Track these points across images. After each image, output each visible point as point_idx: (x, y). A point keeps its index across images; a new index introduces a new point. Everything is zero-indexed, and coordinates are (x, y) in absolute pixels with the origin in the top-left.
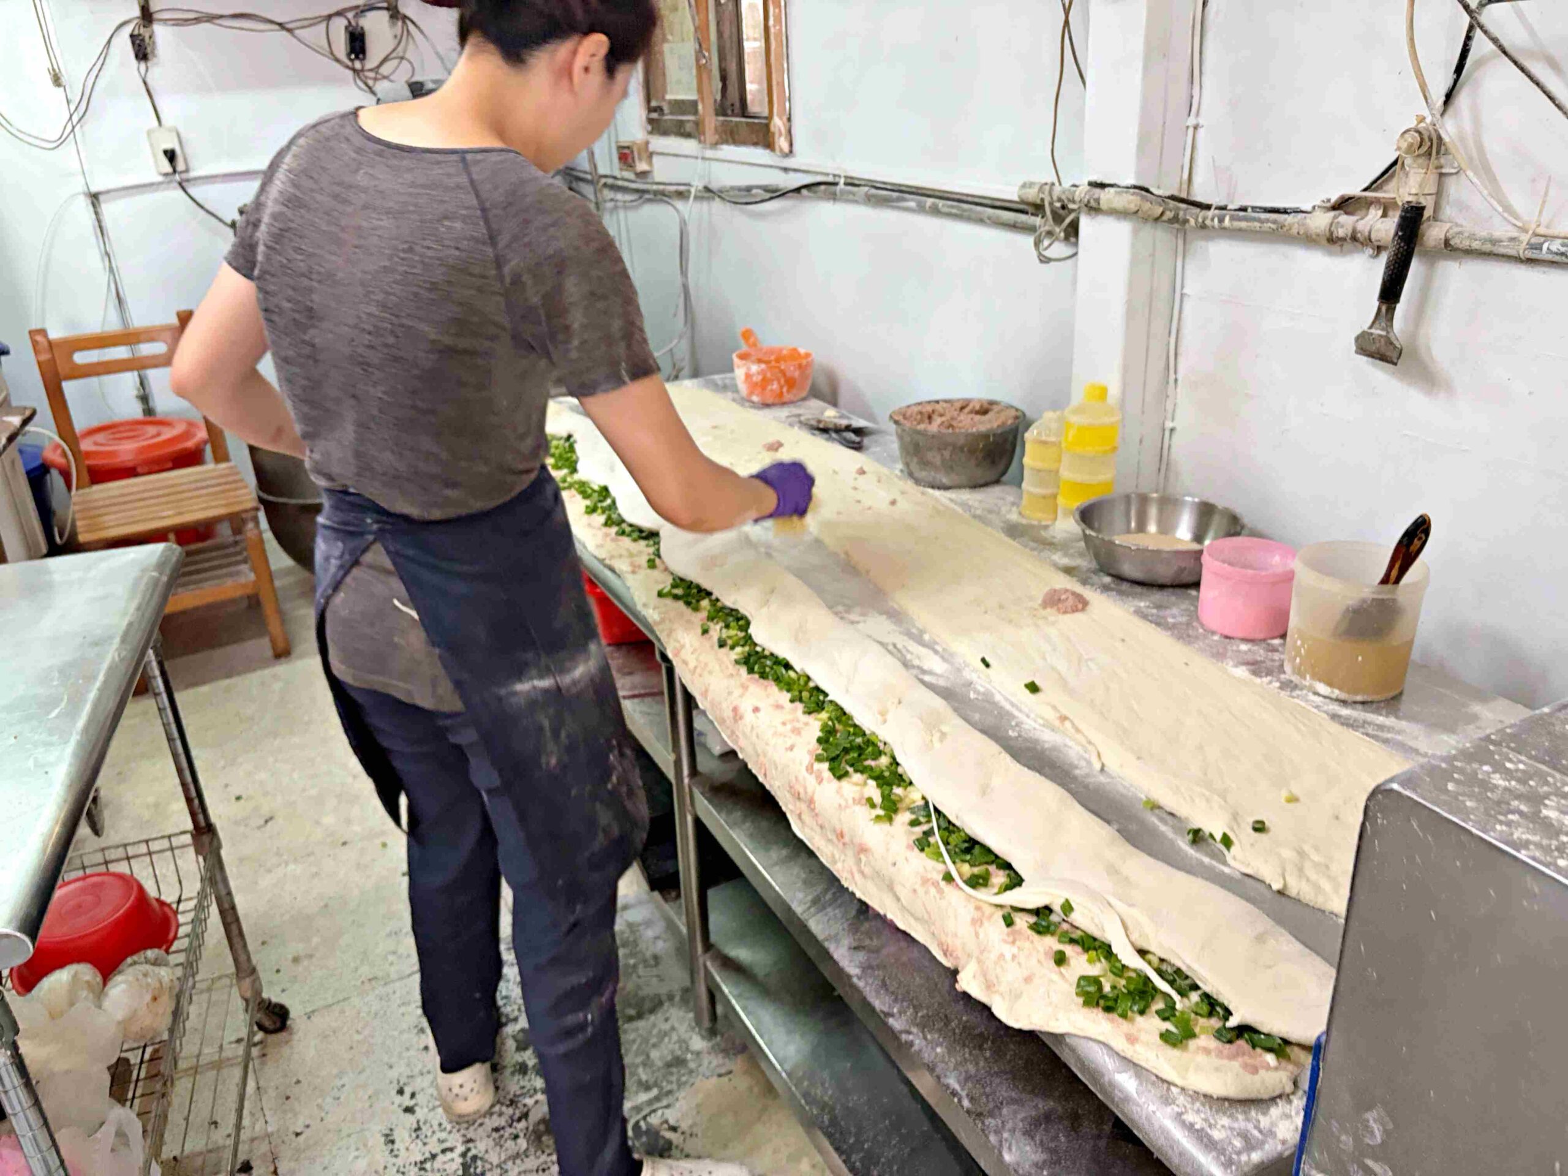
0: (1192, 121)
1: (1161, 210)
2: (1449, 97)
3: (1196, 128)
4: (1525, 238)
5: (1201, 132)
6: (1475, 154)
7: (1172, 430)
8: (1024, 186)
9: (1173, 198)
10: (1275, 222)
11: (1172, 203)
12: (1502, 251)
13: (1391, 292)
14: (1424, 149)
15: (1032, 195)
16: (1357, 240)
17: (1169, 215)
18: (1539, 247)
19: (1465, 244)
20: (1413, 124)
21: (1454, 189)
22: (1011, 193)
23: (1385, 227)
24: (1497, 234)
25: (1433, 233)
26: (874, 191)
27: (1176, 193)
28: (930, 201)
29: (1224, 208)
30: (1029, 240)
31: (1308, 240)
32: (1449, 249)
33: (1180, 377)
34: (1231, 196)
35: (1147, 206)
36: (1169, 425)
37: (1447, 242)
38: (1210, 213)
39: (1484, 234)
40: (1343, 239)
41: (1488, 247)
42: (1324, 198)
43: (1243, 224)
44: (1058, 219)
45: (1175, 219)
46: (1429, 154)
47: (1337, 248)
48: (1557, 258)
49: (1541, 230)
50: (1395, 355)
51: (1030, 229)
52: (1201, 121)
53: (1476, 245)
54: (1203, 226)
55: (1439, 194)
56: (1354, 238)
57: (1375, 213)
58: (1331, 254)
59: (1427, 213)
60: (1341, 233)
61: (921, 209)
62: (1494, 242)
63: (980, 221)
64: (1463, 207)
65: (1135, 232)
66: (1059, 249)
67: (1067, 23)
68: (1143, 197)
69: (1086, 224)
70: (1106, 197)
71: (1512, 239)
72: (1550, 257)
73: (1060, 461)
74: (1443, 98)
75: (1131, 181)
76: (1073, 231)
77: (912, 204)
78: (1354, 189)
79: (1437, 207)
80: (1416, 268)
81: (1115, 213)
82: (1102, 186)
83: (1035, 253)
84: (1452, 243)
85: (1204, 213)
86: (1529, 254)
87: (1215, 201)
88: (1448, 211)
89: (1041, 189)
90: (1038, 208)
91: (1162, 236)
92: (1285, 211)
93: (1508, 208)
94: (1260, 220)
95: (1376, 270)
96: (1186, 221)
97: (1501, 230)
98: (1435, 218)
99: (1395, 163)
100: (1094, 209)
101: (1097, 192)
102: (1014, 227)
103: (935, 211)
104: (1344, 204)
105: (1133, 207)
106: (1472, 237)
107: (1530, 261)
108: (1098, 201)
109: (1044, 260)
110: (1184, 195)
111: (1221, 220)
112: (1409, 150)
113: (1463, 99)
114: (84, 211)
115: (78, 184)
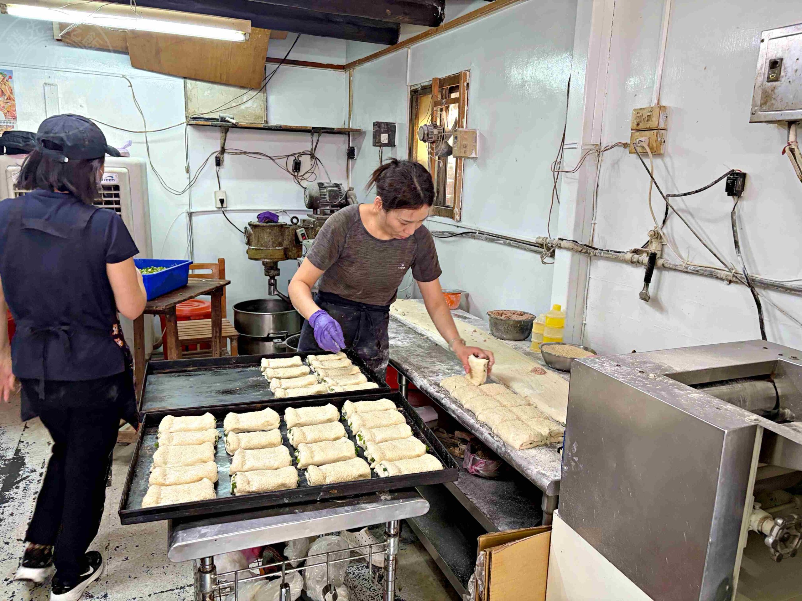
0: (593, 222)
1: (581, 249)
2: (664, 222)
3: (595, 224)
4: (684, 265)
5: (596, 226)
6: (672, 240)
7: (585, 324)
8: (537, 238)
9: (585, 245)
10: (616, 255)
11: (585, 247)
12: (678, 268)
13: (648, 279)
14: (656, 237)
15: (540, 241)
16: (638, 263)
17: (584, 251)
18: (687, 268)
19: (668, 266)
20: (653, 229)
21: (666, 249)
22: (534, 240)
23: (645, 259)
24: (677, 264)
25: (660, 262)
26: (488, 236)
27: (587, 244)
28: (508, 241)
29: (602, 250)
30: (539, 256)
31: (625, 261)
32: (664, 268)
33: (588, 306)
34: (605, 246)
35: (576, 247)
36: (584, 322)
37: (663, 265)
38: (597, 251)
39: (673, 263)
40: (635, 262)
41: (674, 267)
42: (630, 249)
43: (607, 255)
44: (548, 249)
45: (586, 252)
47: (635, 264)
48: (693, 272)
49: (688, 263)
50: (647, 298)
51: (540, 253)
52: (596, 222)
53: (671, 266)
54: (595, 255)
55: (662, 250)
56: (638, 262)
57: (645, 255)
58: (633, 267)
59: (658, 256)
60: (634, 260)
61: (505, 244)
62: (676, 266)
63: (525, 249)
64: (668, 255)
65: (573, 256)
66: (548, 260)
67: (555, 186)
68: (575, 244)
69: (557, 251)
70: (563, 243)
71: (681, 265)
72: (690, 271)
73: (544, 330)
74: (662, 222)
75: (572, 239)
76: (553, 255)
77: (502, 242)
78: (639, 247)
79: (661, 254)
80: (655, 272)
81: (565, 248)
82: (562, 240)
83: (541, 261)
84: (665, 265)
85: (596, 251)
86: (686, 270)
87: (599, 247)
88: (665, 256)
89: (543, 240)
90: (541, 246)
91: (582, 258)
92: (620, 252)
93: (681, 257)
94: (613, 255)
95: (641, 272)
96: (590, 253)
97: (678, 262)
98: (661, 257)
99: (649, 241)
100: (560, 247)
101: (561, 242)
102: (536, 252)
103: (510, 245)
104: (636, 252)
105: (571, 247)
106: (670, 264)
107: (687, 272)
108: (560, 244)
109: (544, 263)
110: (590, 245)
111: (600, 254)
112: (651, 236)
113: (668, 222)
114: (184, 219)
115: (186, 208)
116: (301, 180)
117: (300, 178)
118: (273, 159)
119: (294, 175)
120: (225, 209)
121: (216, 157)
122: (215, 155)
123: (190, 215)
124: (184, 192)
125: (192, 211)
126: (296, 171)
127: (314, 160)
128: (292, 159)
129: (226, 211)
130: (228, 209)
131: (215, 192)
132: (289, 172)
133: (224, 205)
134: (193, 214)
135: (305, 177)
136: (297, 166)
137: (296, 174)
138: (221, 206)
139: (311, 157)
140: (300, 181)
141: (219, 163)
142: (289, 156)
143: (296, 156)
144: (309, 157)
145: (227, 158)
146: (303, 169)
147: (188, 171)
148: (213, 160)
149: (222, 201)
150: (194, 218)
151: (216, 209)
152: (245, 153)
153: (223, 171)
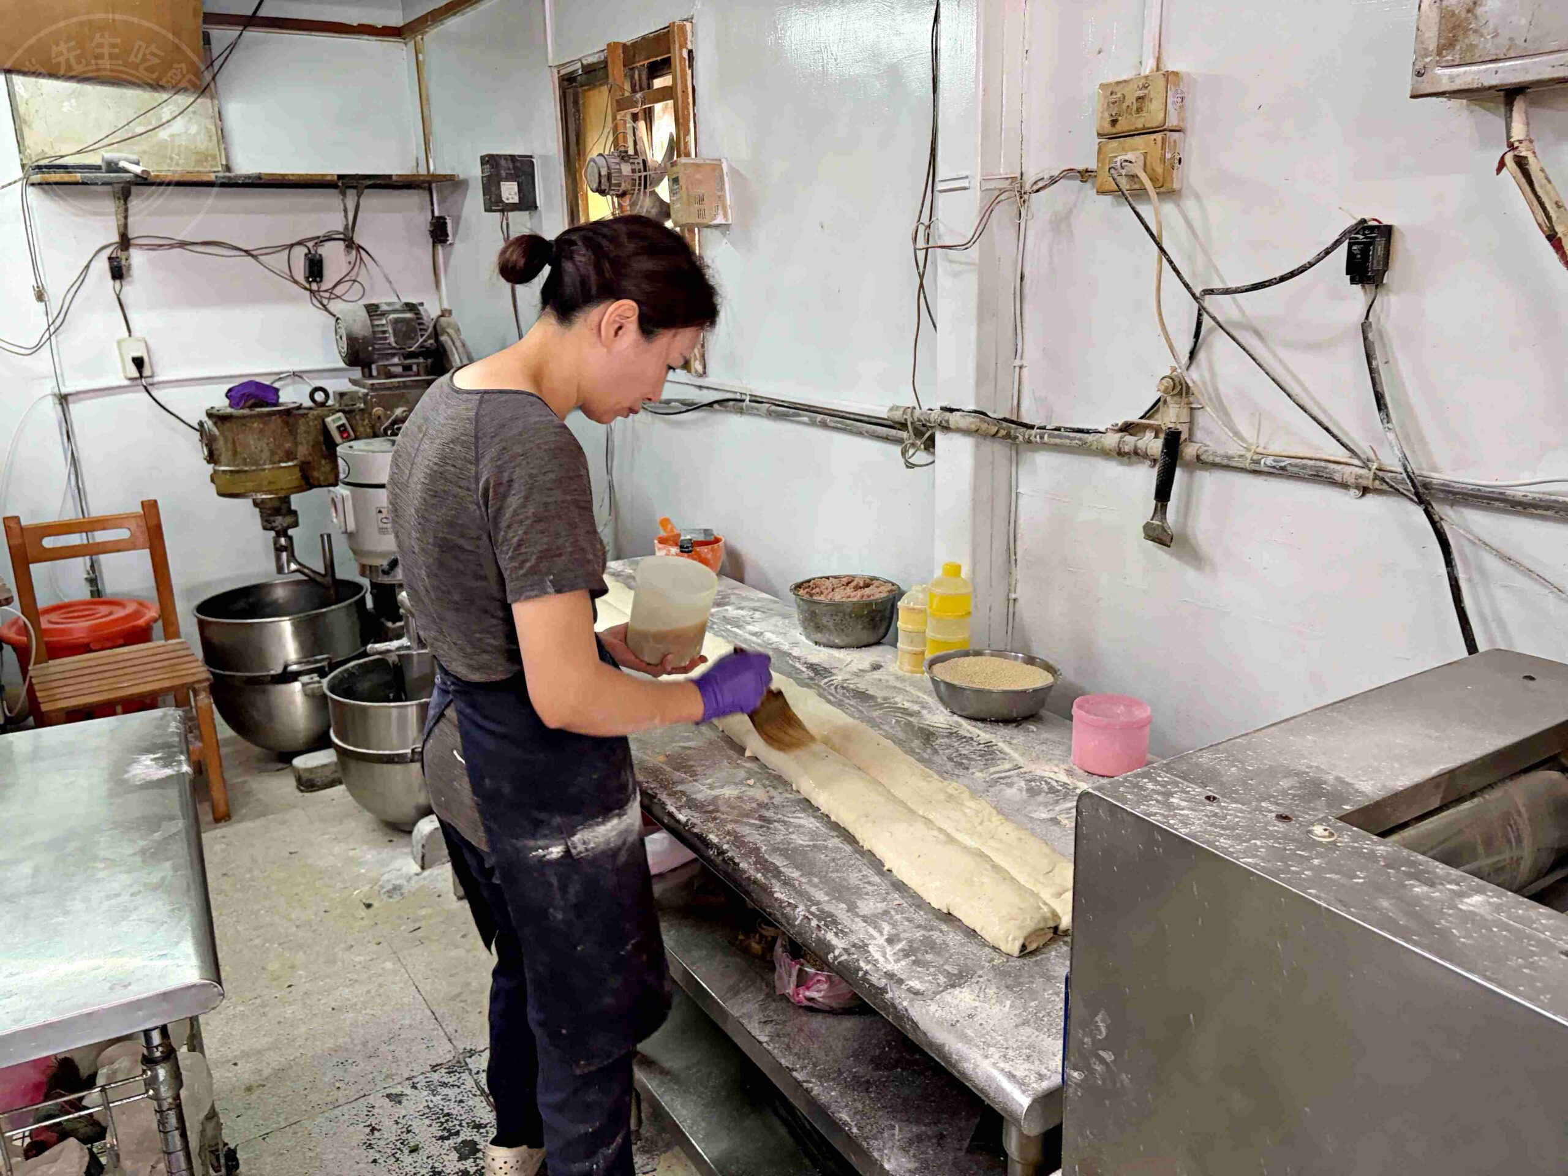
0: (1017, 362)
1: (995, 429)
2: (1192, 354)
3: (1021, 367)
4: (1249, 455)
5: (1025, 370)
6: (1213, 395)
7: (1015, 600)
8: (891, 409)
9: (1005, 420)
10: (1080, 439)
11: (1005, 424)
12: (1234, 464)
13: (1163, 493)
14: (1176, 391)
15: (898, 416)
16: (1136, 455)
17: (1003, 432)
18: (1258, 462)
19: (1210, 459)
20: (1168, 373)
21: (1201, 419)
22: (882, 412)
23: (1154, 445)
24: (1230, 452)
25: (1189, 451)
26: (774, 408)
27: (1008, 416)
28: (820, 417)
29: (1044, 428)
30: (897, 450)
31: (1104, 453)
32: (1201, 463)
33: (1019, 557)
34: (1049, 418)
35: (984, 426)
36: (1013, 596)
37: (1198, 457)
38: (1035, 431)
39: (1221, 452)
40: (1128, 454)
41: (1225, 462)
42: (1113, 422)
43: (1058, 441)
44: (918, 433)
45: (1008, 436)
46: (1180, 394)
47: (1125, 459)
48: (1271, 470)
49: (1260, 450)
50: (1168, 540)
51: (899, 441)
52: (1025, 363)
53: (1218, 460)
54: (1029, 442)
55: (1192, 422)
56: (1136, 453)
57: (1149, 435)
58: (1122, 464)
59: (1183, 437)
60: (1127, 449)
61: (813, 423)
62: (1230, 458)
63: (860, 434)
64: (1209, 433)
65: (977, 446)
66: (921, 457)
67: (921, 286)
68: (982, 420)
69: (939, 437)
70: (954, 419)
71: (1241, 456)
72: (1266, 469)
73: (926, 625)
74: (1188, 355)
75: (972, 407)
76: (930, 445)
77: (806, 419)
78: (1134, 417)
79: (1191, 431)
80: (1179, 474)
81: (959, 430)
82: (951, 410)
83: (902, 461)
84: (1202, 457)
85: (1029, 431)
86: (1253, 467)
87: (1037, 423)
88: (1199, 435)
89: (904, 412)
90: (903, 426)
91: (998, 450)
92: (1087, 432)
93: (1237, 434)
94: (1068, 437)
95: (1146, 477)
96: (1016, 438)
97: (1234, 449)
98: (1191, 439)
99: (1159, 401)
100: (946, 428)
101: (947, 414)
102: (886, 439)
103: (824, 425)
104: (1127, 428)
105: (973, 427)
106: (1215, 454)
107: (1255, 472)
108: (947, 421)
109: (910, 466)
110: (1014, 418)
111: (1042, 438)
112: (1166, 391)
113: (1202, 355)
114: (51, 411)
115: (50, 387)
116: (329, 299)
117: (327, 295)
118: (253, 256)
119: (311, 291)
120: (150, 380)
121: (110, 258)
122: (107, 253)
123: (63, 399)
124: (38, 348)
125: (64, 391)
126: (314, 281)
127: (354, 252)
128: (300, 253)
129: (152, 384)
130: (156, 379)
131: (119, 343)
132: (296, 282)
133: (147, 372)
134: (70, 399)
135: (338, 291)
136: (315, 268)
137: (314, 286)
138: (137, 375)
139: (347, 246)
140: (325, 302)
141: (118, 272)
142: (292, 246)
143: (310, 244)
144: (341, 245)
145: (137, 258)
146: (331, 274)
147: (40, 296)
148: (102, 266)
149: (139, 362)
150: (74, 408)
151: (126, 382)
152: (183, 244)
153: (131, 291)
